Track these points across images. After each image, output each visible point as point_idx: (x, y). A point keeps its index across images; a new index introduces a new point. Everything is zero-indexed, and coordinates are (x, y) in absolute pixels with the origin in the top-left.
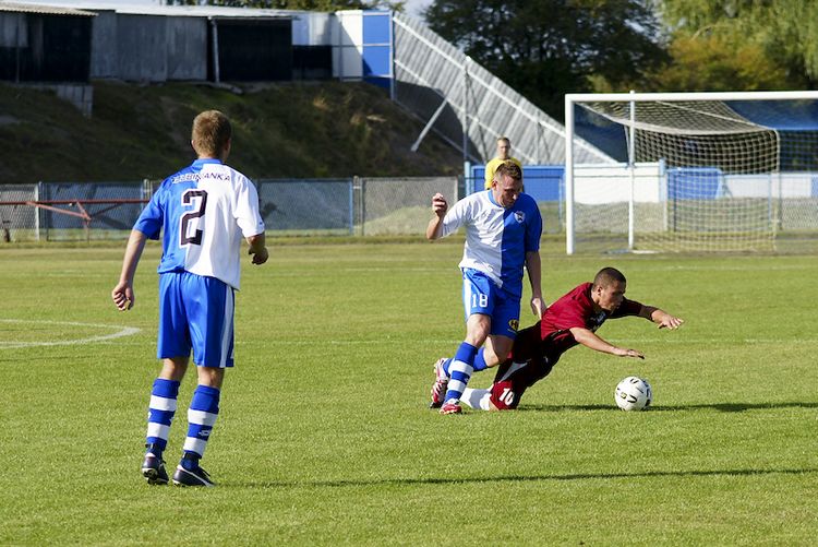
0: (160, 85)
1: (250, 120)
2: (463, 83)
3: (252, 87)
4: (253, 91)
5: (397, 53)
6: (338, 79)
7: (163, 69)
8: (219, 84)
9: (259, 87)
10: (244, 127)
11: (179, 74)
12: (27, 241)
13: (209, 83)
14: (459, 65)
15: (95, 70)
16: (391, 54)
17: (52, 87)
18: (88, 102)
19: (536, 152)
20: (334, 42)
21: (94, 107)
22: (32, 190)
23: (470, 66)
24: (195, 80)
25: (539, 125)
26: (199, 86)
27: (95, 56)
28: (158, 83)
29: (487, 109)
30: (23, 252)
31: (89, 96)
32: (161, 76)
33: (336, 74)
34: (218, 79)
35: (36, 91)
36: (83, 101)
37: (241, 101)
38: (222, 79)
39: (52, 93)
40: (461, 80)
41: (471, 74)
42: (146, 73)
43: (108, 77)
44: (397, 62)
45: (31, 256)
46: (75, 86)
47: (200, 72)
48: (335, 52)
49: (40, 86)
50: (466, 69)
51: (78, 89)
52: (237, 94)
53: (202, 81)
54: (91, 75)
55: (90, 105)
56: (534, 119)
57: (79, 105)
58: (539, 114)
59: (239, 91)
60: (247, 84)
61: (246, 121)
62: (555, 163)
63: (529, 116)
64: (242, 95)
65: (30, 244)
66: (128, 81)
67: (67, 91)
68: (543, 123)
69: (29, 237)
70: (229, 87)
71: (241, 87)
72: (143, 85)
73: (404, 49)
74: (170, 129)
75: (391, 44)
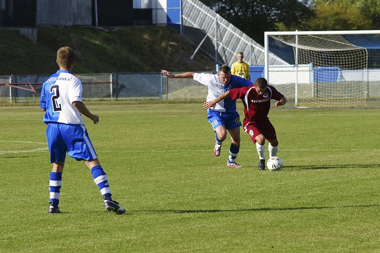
0: (70, 28)
1: (113, 45)
2: (215, 27)
3: (114, 29)
5: (183, 12)
6: (155, 25)
7: (71, 20)
8: (98, 27)
9: (117, 29)
10: (110, 47)
11: (79, 22)
12: (6, 103)
13: (92, 27)
14: (213, 18)
15: (38, 21)
16: (180, 13)
17: (18, 29)
19: (250, 60)
20: (153, 7)
21: (38, 38)
22: (8, 78)
23: (219, 18)
24: (86, 25)
25: (252, 46)
26: (88, 28)
27: (38, 14)
28: (69, 27)
29: (227, 39)
30: (4, 108)
31: (35, 33)
32: (70, 23)
33: (154, 23)
34: (97, 25)
35: (10, 31)
36: (32, 35)
37: (108, 35)
38: (99, 25)
39: (18, 32)
40: (214, 25)
41: (219, 22)
42: (63, 22)
43: (44, 24)
44: (183, 16)
45: (8, 110)
46: (28, 28)
47: (88, 22)
48: (154, 12)
49: (12, 29)
50: (217, 20)
51: (30, 30)
52: (106, 32)
53: (90, 25)
54: (37, 23)
55: (36, 37)
56: (249, 44)
57: (30, 37)
58: (252, 41)
59: (107, 31)
60: (111, 27)
61: (111, 45)
62: (260, 65)
63: (247, 42)
64: (109, 32)
65: (6, 104)
66: (54, 26)
67: (25, 31)
68: (254, 46)
69: (7, 101)
70: (103, 28)
71: (108, 29)
72: (61, 28)
73: (187, 11)
75: (180, 8)
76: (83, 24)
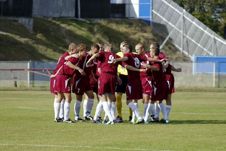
2: (182, 21)
3: (94, 21)
4: (94, 22)
5: (154, 7)
6: (128, 18)
7: (58, 12)
8: (80, 19)
11: (63, 14)
13: (76, 18)
14: (180, 13)
16: (151, 8)
17: (16, 19)
18: (31, 25)
19: (213, 50)
20: (127, 2)
21: (33, 28)
23: (185, 13)
24: (70, 17)
25: (215, 39)
26: (72, 20)
28: (56, 18)
29: (192, 32)
31: (31, 23)
32: (57, 15)
33: (127, 16)
34: (79, 17)
35: (10, 20)
36: (29, 25)
37: (90, 26)
38: (82, 17)
39: (17, 21)
40: (181, 19)
41: (185, 17)
42: (51, 14)
43: (36, 15)
44: (153, 11)
46: (26, 18)
47: (72, 14)
48: (127, 7)
49: (11, 18)
50: (183, 14)
51: (27, 20)
52: (88, 24)
53: (73, 17)
55: (32, 27)
56: (212, 36)
57: (27, 26)
58: (214, 34)
60: (91, 19)
62: (221, 55)
63: (210, 35)
64: (90, 24)
66: (44, 17)
67: (23, 20)
68: (216, 38)
70: (84, 20)
71: (89, 21)
73: (157, 6)
74: (65, 38)
75: (151, 4)
76: (67, 16)
